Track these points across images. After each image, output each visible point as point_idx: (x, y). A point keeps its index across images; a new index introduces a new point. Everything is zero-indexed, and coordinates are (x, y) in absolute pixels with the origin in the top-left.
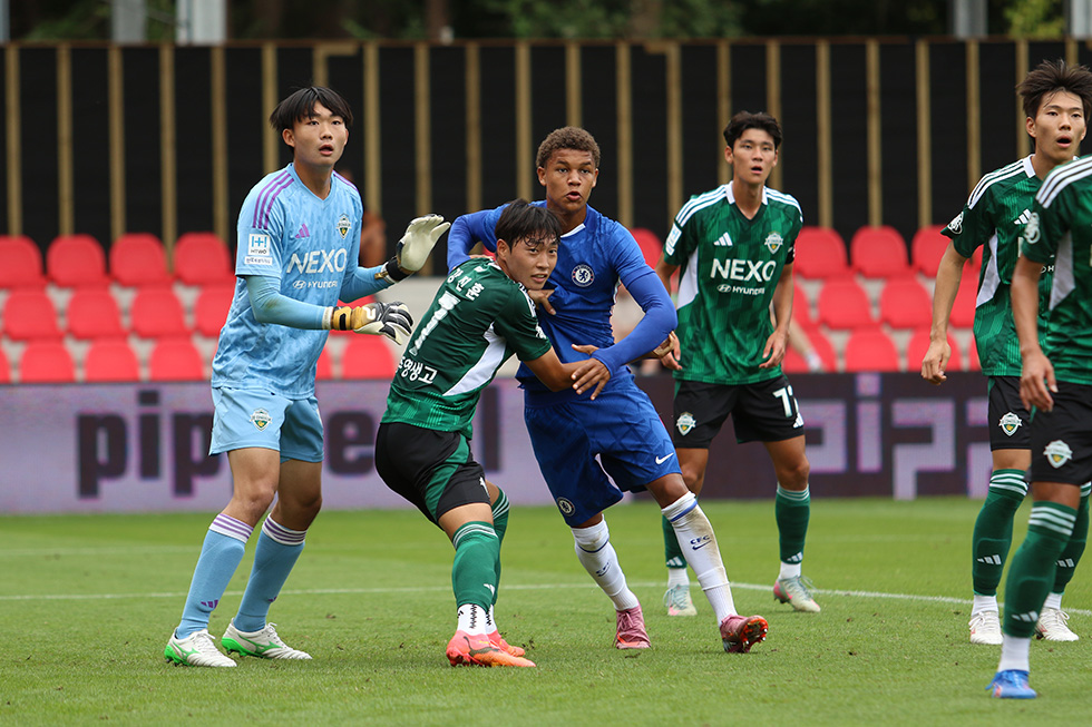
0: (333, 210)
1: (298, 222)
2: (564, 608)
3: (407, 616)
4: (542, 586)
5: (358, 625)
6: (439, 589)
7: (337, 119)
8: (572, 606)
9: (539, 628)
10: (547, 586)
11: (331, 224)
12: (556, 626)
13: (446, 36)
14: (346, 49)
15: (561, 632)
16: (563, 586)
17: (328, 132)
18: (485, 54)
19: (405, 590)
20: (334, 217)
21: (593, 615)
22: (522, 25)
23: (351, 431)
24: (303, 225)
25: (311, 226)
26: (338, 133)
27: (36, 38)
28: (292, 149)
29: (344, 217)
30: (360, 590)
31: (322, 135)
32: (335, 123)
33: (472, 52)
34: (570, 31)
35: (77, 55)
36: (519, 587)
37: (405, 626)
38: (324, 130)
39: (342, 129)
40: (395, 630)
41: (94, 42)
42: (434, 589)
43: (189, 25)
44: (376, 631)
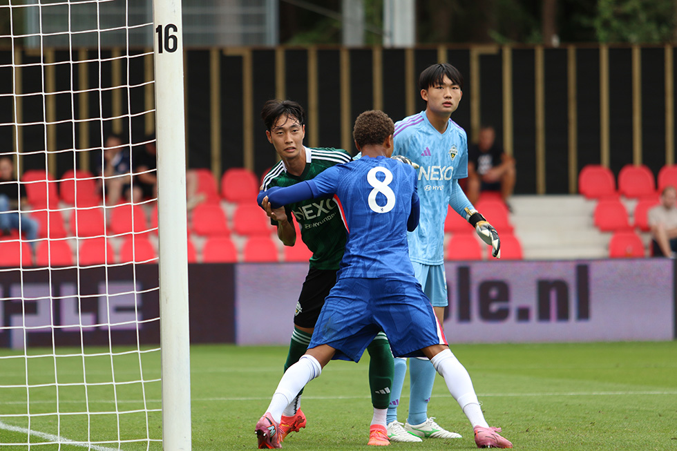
0: (447, 141)
1: (424, 146)
2: (631, 407)
3: (530, 411)
4: (617, 393)
5: (499, 416)
6: (551, 394)
7: (456, 86)
8: (636, 406)
9: (615, 420)
10: (620, 393)
11: (445, 150)
12: (626, 418)
13: (555, 42)
14: (491, 50)
15: (630, 422)
16: (631, 393)
17: (449, 94)
18: (579, 54)
19: (529, 395)
20: (448, 146)
21: (650, 411)
22: (602, 34)
23: (494, 293)
24: (427, 148)
25: (433, 150)
26: (455, 95)
27: (295, 43)
28: (426, 102)
29: (454, 146)
30: (500, 395)
31: (445, 96)
32: (454, 88)
33: (572, 51)
34: (634, 38)
35: (321, 54)
36: (602, 393)
37: (530, 417)
38: (447, 93)
39: (459, 92)
40: (523, 421)
41: (332, 46)
42: (547, 394)
43: (391, 35)
44: (511, 421)
